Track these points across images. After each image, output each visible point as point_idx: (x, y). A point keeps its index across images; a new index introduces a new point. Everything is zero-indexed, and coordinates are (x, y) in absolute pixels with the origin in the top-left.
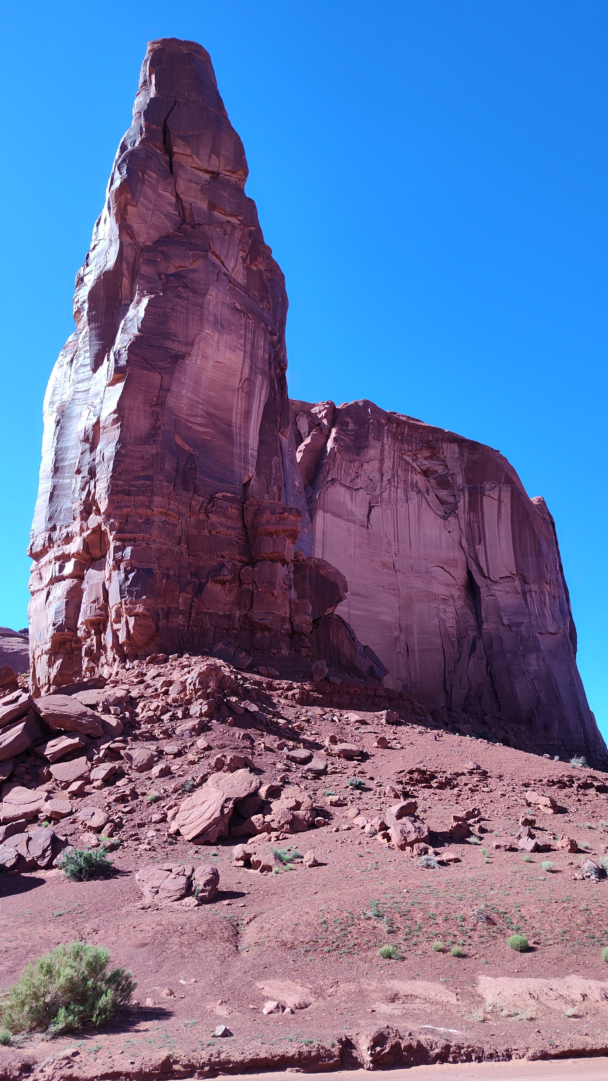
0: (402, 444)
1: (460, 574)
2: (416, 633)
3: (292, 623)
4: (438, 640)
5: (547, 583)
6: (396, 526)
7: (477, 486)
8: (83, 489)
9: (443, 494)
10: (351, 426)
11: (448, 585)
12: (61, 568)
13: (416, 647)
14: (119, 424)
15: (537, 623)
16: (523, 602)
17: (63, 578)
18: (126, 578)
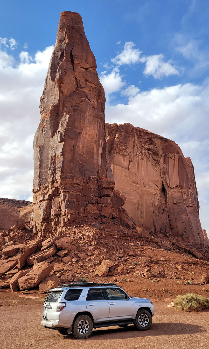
0: (141, 139)
1: (160, 186)
2: (144, 206)
3: (112, 215)
4: (152, 209)
5: (190, 189)
6: (138, 168)
7: (167, 155)
8: (51, 175)
9: (155, 157)
10: (123, 133)
11: (156, 189)
12: (44, 197)
13: (144, 211)
14: (62, 156)
15: (186, 203)
16: (181, 195)
17: (44, 200)
18: (67, 203)
